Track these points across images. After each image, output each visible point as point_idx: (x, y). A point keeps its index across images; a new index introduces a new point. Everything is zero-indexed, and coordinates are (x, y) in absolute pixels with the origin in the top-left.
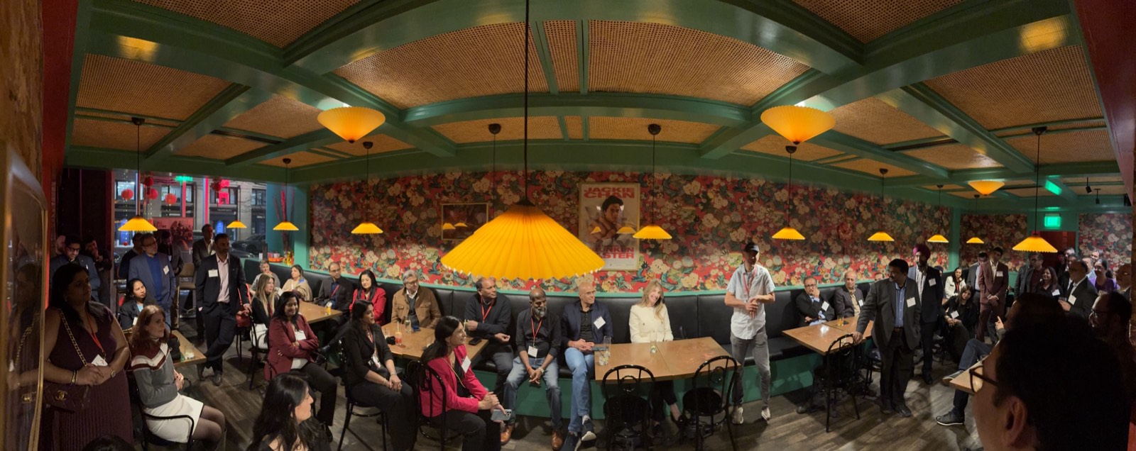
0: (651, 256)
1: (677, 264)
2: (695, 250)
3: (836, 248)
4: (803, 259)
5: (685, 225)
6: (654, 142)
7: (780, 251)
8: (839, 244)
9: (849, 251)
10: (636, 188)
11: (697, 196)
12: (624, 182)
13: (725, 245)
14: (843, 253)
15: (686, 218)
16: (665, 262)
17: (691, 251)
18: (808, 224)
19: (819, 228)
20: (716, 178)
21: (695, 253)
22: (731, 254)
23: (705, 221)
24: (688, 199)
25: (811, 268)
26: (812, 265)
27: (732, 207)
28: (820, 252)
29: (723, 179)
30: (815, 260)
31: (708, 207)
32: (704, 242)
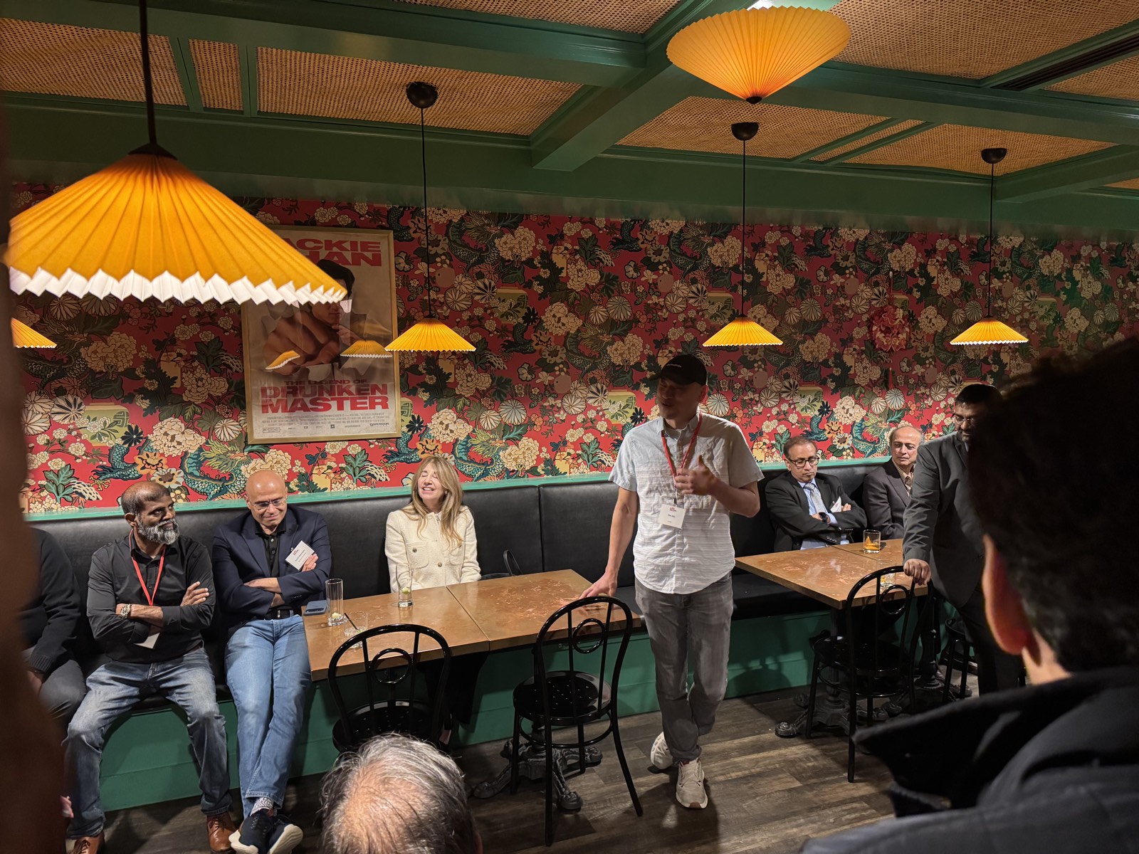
0: (429, 402)
1: (490, 420)
2: (529, 385)
3: (866, 372)
4: (782, 401)
5: (502, 330)
6: (423, 130)
7: (724, 384)
8: (875, 361)
9: (900, 379)
10: (385, 242)
11: (529, 262)
12: (354, 226)
13: (596, 374)
14: (885, 383)
15: (506, 315)
16: (461, 415)
17: (519, 389)
18: (793, 316)
19: (820, 325)
20: (571, 220)
21: (528, 393)
22: (612, 394)
23: (548, 319)
24: (507, 271)
25: (802, 421)
26: (804, 414)
27: (609, 285)
28: (823, 383)
29: (588, 222)
30: (811, 403)
31: (555, 287)
32: (550, 369)
